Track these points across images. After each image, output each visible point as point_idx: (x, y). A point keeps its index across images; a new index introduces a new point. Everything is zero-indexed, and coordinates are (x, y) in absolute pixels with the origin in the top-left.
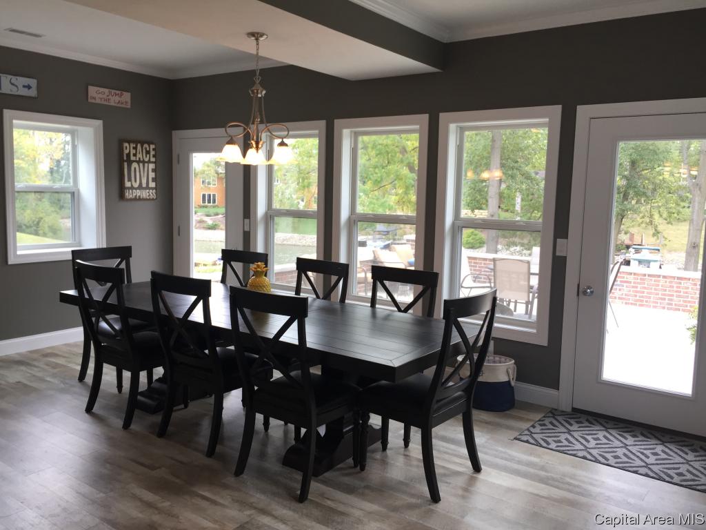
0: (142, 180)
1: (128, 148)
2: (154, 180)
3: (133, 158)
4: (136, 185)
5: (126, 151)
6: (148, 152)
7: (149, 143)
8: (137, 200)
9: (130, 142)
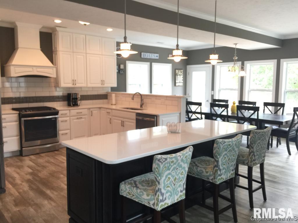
0: (180, 79)
1: (177, 71)
3: (178, 74)
4: (178, 82)
5: (176, 72)
6: (181, 72)
7: (182, 69)
8: (179, 86)
9: (177, 69)
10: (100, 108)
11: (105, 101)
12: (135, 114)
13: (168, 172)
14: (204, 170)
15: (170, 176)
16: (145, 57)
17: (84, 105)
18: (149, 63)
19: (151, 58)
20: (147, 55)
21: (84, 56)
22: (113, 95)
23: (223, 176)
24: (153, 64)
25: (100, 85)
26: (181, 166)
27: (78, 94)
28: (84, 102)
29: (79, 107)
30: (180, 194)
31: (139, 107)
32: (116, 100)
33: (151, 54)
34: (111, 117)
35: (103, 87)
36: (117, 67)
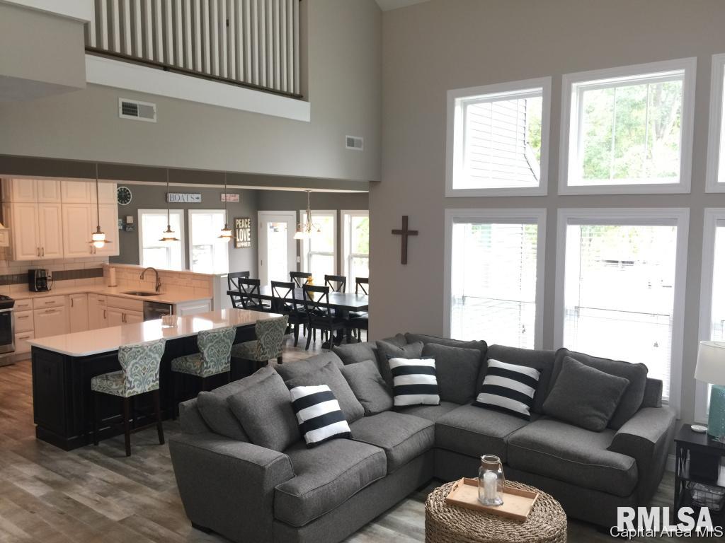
0: (245, 236)
1: (238, 222)
2: (250, 237)
3: (240, 227)
4: (242, 240)
5: (237, 224)
6: (247, 223)
7: (247, 219)
8: (242, 247)
9: (238, 219)
10: (87, 293)
11: (98, 279)
12: (142, 302)
13: (135, 361)
14: (192, 365)
15: (137, 365)
16: (175, 201)
17: (59, 289)
18: (182, 211)
19: (186, 201)
20: (177, 197)
21: (57, 207)
22: (112, 271)
23: (211, 369)
24: (190, 211)
25: (88, 255)
26: (150, 356)
27: (48, 270)
28: (57, 283)
29: (50, 293)
30: (152, 384)
31: (153, 291)
32: (117, 279)
33: (185, 196)
34: (105, 308)
35: (94, 257)
36: (121, 220)
